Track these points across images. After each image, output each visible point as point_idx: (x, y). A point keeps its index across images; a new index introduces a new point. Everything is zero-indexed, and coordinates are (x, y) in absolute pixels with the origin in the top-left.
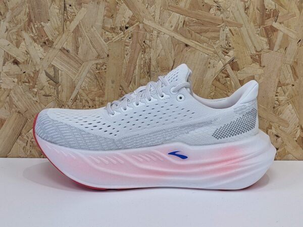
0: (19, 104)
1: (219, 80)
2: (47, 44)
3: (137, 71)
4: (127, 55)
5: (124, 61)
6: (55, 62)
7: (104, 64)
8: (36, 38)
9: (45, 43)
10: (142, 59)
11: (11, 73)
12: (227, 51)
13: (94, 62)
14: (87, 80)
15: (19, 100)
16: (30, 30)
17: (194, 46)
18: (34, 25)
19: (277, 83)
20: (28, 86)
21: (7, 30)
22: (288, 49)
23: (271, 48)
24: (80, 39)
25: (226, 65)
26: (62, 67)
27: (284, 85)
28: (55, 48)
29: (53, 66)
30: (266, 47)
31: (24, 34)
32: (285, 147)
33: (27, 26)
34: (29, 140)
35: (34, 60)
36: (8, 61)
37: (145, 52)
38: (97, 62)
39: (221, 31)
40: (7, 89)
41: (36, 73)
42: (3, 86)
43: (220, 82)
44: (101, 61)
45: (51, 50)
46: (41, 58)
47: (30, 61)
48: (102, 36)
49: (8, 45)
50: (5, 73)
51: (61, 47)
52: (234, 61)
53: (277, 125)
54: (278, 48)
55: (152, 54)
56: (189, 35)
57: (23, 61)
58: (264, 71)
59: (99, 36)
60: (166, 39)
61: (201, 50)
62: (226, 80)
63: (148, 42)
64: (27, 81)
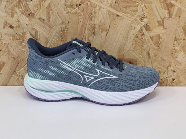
0: (14, 53)
1: (138, 37)
2: (31, 15)
3: (86, 32)
4: (80, 22)
5: (79, 25)
6: (36, 27)
7: (66, 27)
8: (23, 11)
9: (29, 15)
10: (90, 24)
11: (9, 33)
12: (143, 19)
13: (60, 26)
14: (56, 37)
15: (13, 50)
16: (20, 7)
17: (122, 16)
18: (22, 4)
19: (174, 38)
20: (19, 41)
21: (6, 7)
22: (181, 17)
23: (170, 16)
24: (51, 12)
25: (142, 27)
26: (40, 30)
27: (178, 40)
28: (35, 18)
29: (34, 29)
30: (167, 16)
31: (16, 9)
32: (179, 78)
33: (18, 4)
34: (20, 75)
35: (22, 26)
36: (7, 26)
37: (91, 20)
38: (61, 26)
39: (139, 6)
40: (6, 43)
41: (24, 33)
42: (4, 42)
43: (138, 38)
44: (64, 26)
45: (33, 19)
46: (27, 24)
47: (20, 26)
48: (65, 10)
49: (6, 16)
50: (5, 33)
51: (39, 18)
52: (147, 25)
53: (174, 65)
54: (175, 16)
55: (96, 21)
56: (119, 9)
57: (16, 26)
58: (166, 31)
59: (63, 10)
60: (105, 11)
61: (127, 18)
62: (142, 37)
63: (93, 13)
64: (18, 38)
